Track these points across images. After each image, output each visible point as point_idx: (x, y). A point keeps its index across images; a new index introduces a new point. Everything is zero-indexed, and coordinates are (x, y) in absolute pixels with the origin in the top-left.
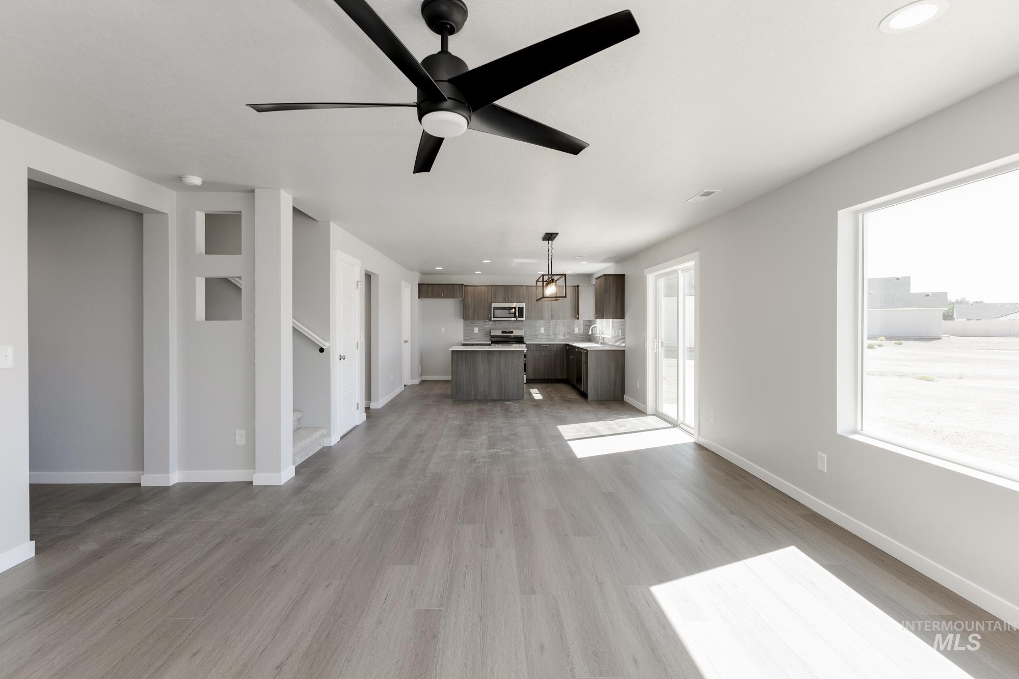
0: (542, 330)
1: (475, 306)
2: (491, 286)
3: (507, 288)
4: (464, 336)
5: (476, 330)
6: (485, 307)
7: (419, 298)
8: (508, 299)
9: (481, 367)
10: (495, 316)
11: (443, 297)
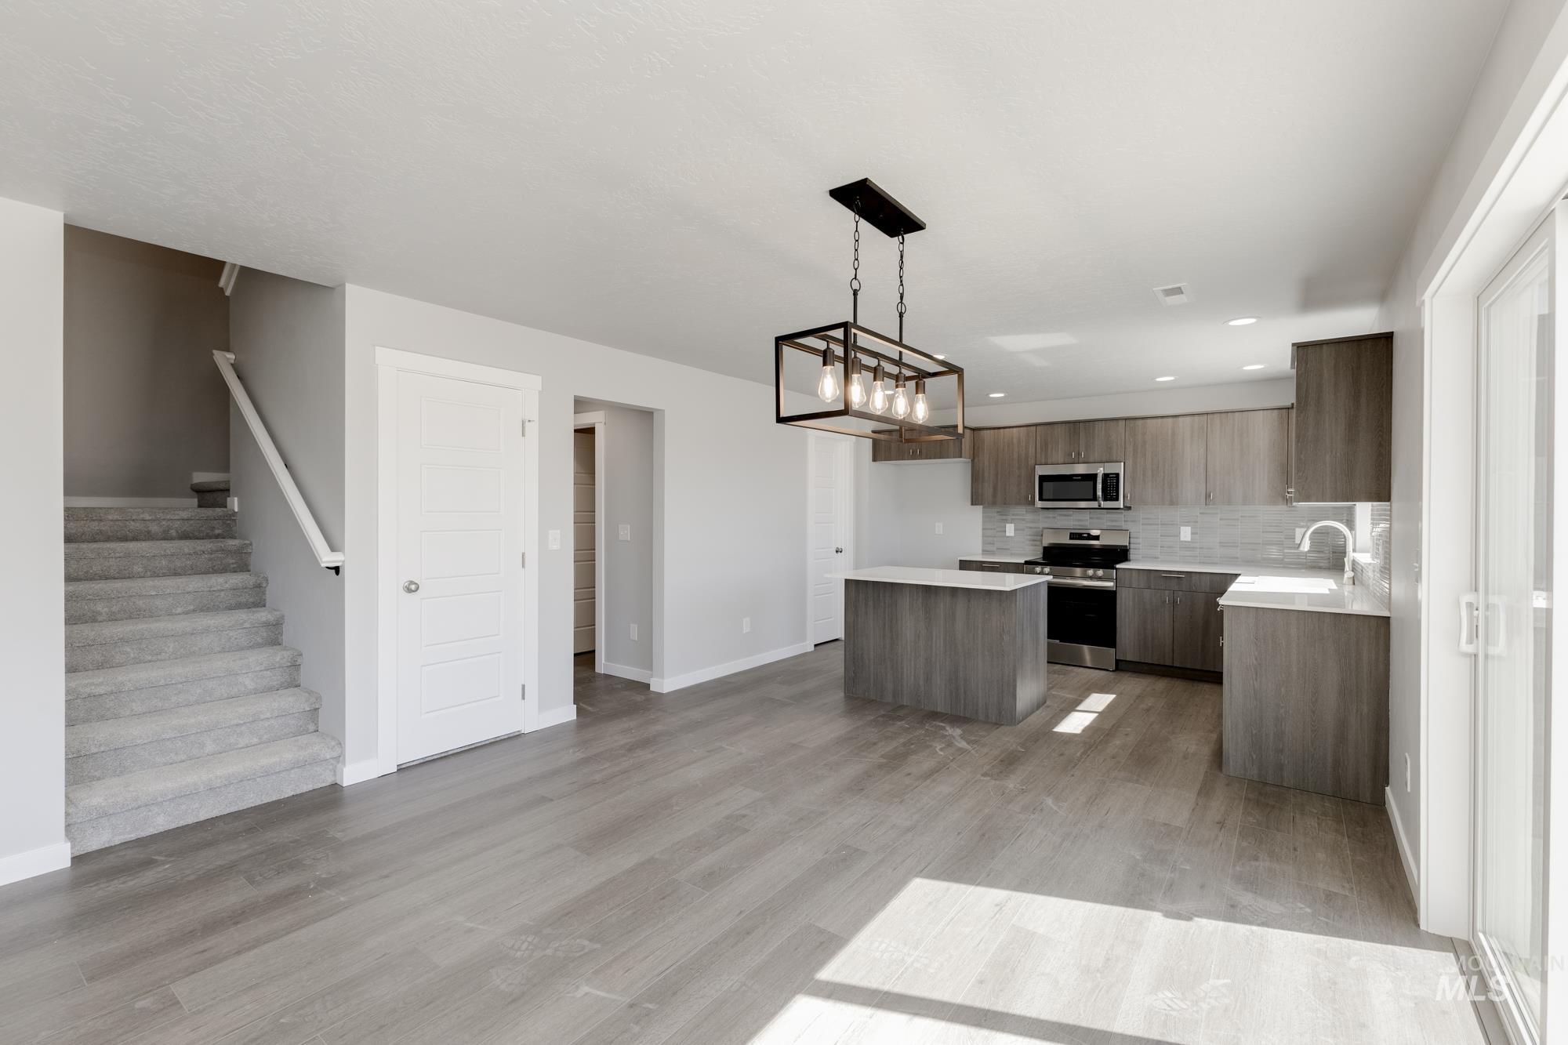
0: (1186, 533)
1: (997, 475)
2: (1036, 425)
3: (1075, 427)
4: (984, 543)
5: (1010, 530)
6: (1019, 476)
7: (875, 459)
8: (1079, 454)
9: (910, 623)
10: (1044, 497)
11: (920, 457)
